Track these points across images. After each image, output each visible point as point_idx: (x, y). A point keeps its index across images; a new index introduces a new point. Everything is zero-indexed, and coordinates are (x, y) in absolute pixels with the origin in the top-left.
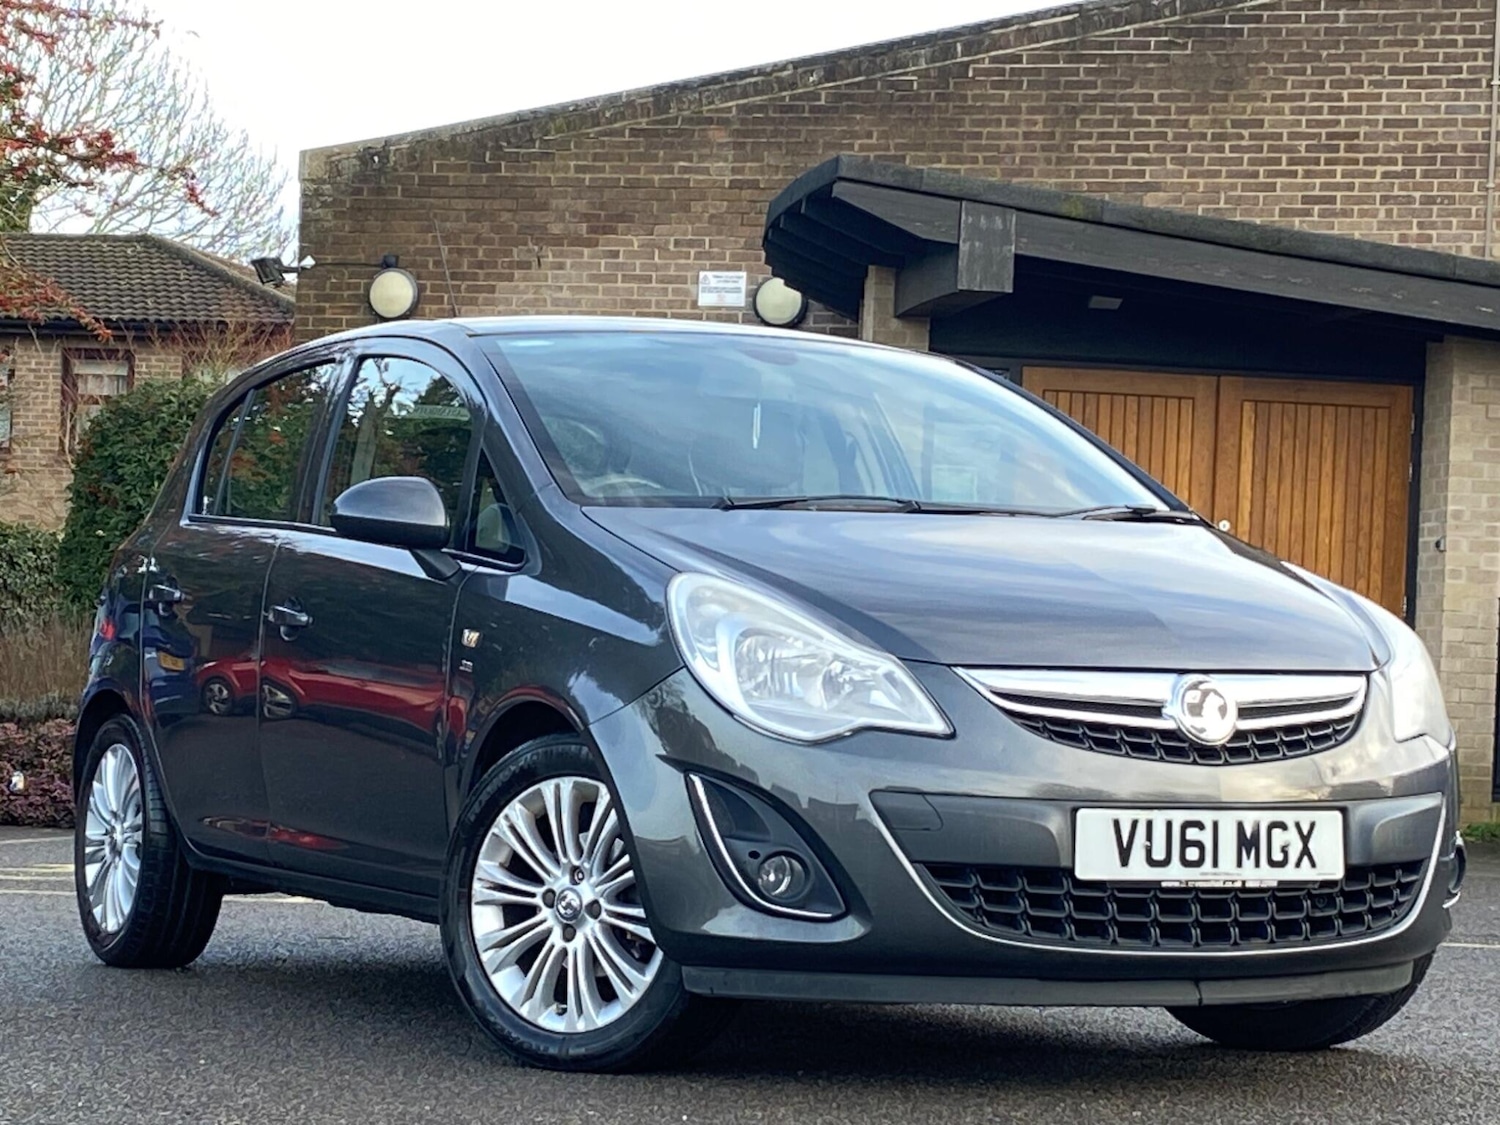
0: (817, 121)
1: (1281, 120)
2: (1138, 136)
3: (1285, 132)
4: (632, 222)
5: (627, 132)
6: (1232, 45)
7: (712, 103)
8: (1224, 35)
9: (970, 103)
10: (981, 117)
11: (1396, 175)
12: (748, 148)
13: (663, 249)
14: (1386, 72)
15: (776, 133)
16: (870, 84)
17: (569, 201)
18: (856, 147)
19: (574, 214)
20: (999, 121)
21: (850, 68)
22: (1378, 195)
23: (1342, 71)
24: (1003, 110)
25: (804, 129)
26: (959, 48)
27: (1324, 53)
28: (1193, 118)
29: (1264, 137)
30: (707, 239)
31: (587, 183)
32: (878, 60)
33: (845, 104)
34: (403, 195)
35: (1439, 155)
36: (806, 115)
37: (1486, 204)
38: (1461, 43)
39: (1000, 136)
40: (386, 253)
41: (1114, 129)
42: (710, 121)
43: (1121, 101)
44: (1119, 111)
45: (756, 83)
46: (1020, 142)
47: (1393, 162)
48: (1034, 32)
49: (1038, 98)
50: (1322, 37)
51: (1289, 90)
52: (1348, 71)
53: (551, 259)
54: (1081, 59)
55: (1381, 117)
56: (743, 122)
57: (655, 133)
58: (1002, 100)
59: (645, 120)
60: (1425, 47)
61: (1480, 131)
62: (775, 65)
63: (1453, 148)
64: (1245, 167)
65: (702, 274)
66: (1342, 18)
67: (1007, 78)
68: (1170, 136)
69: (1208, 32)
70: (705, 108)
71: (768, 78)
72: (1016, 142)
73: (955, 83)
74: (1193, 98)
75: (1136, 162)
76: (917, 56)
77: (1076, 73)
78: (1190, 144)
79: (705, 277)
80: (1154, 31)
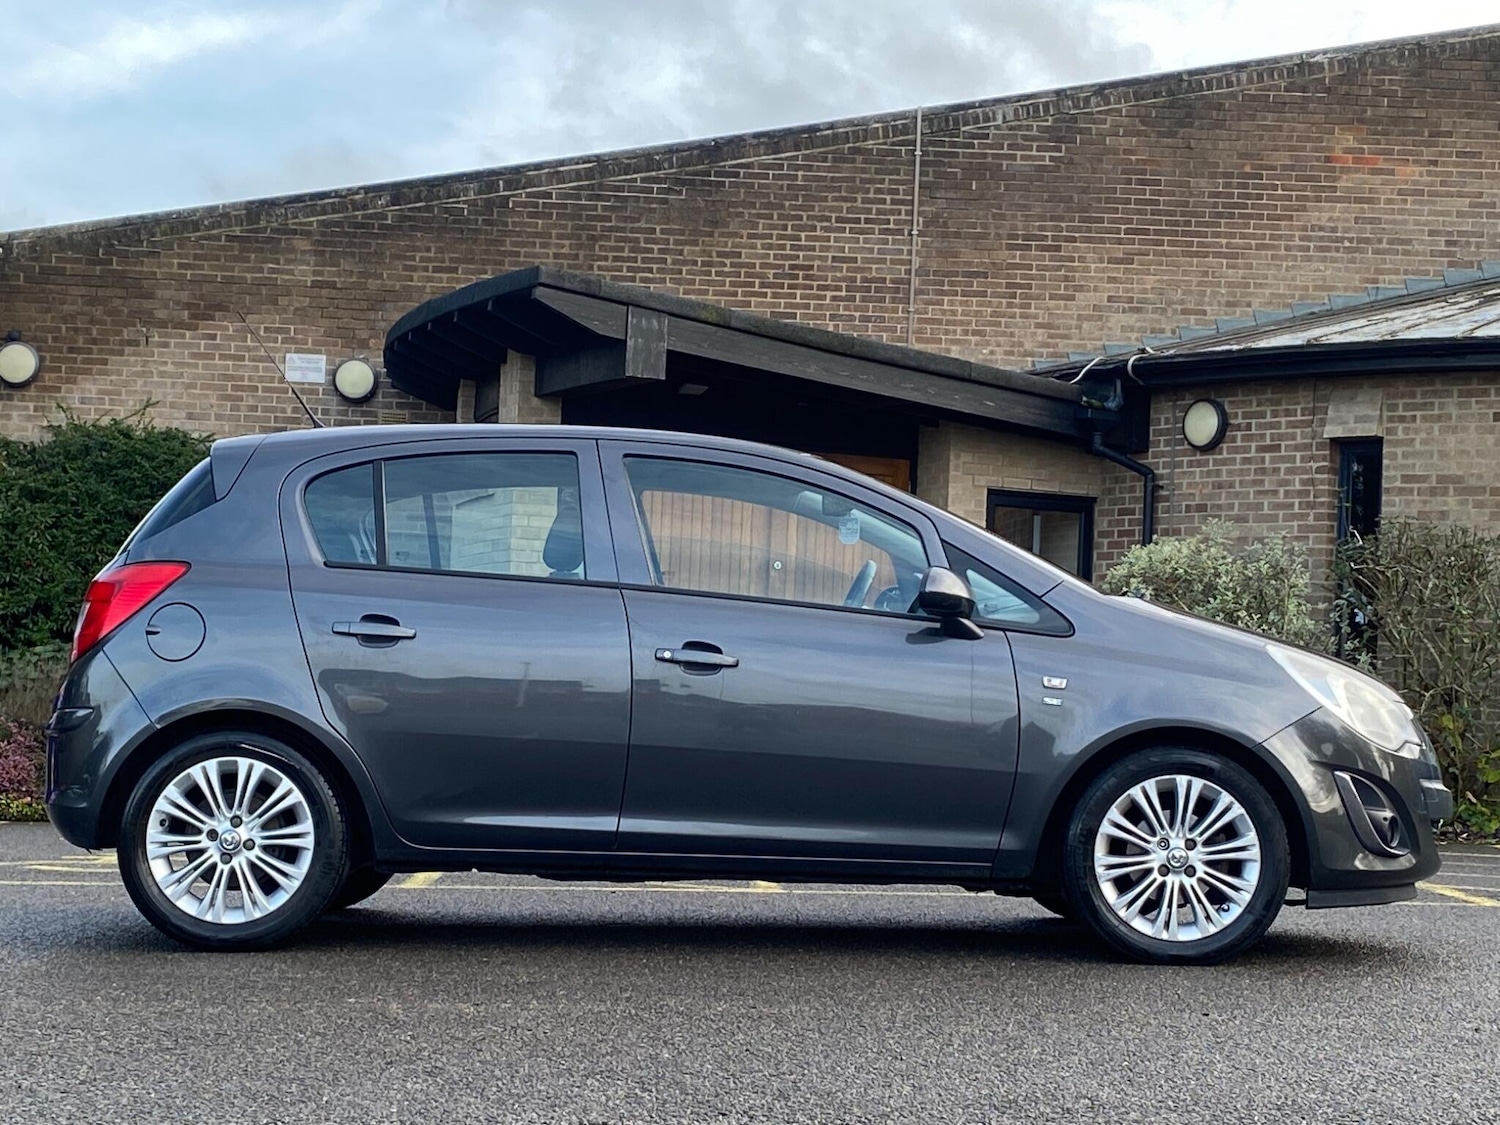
0: (385, 236)
1: (755, 253)
2: (644, 260)
3: (758, 262)
4: (228, 311)
5: (223, 238)
6: (717, 193)
7: (297, 217)
8: (710, 185)
9: (510, 228)
10: (520, 239)
11: (841, 299)
12: (327, 256)
13: (255, 334)
14: (833, 220)
15: (351, 244)
16: (428, 209)
17: (173, 292)
18: (417, 259)
19: (178, 303)
20: (535, 243)
21: (412, 196)
22: (828, 313)
23: (800, 218)
24: (537, 235)
25: (373, 242)
26: (501, 183)
27: (787, 204)
28: (687, 249)
29: (742, 265)
30: (292, 327)
31: (189, 277)
32: (435, 190)
33: (408, 224)
34: (25, 281)
35: (873, 285)
36: (376, 231)
37: (908, 323)
38: (888, 201)
39: (534, 256)
40: (9, 329)
41: (626, 254)
42: (295, 232)
43: (631, 233)
44: (630, 240)
45: (333, 204)
46: (551, 260)
47: (839, 289)
48: (560, 175)
49: (565, 227)
50: (785, 191)
51: (760, 231)
52: (805, 218)
53: (156, 339)
54: (599, 198)
55: (830, 255)
56: (323, 234)
57: (248, 240)
58: (536, 227)
59: (239, 228)
60: (863, 203)
61: (903, 268)
62: (349, 190)
63: (884, 280)
64: (727, 288)
65: (288, 356)
66: (800, 178)
67: (540, 210)
68: (669, 261)
69: (698, 182)
70: (290, 222)
71: (341, 200)
72: (548, 260)
73: (498, 212)
74: (687, 233)
76: (467, 189)
77: (595, 208)
78: (684, 269)
79: (291, 359)
80: (656, 180)
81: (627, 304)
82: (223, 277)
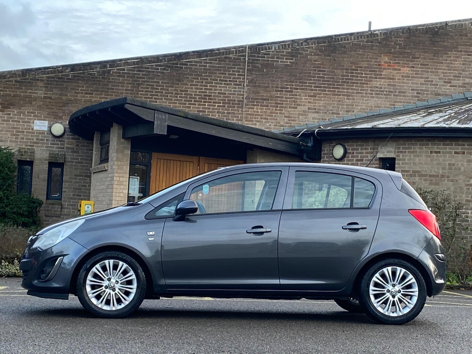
0: (69, 82)
1: (192, 91)
2: (155, 92)
3: (193, 94)
4: (15, 106)
5: (14, 81)
6: (180, 70)
7: (39, 75)
8: (178, 68)
9: (111, 80)
10: (114, 84)
11: (221, 106)
12: (49, 88)
13: (24, 114)
14: (218, 80)
15: (57, 84)
16: (83, 73)
18: (79, 90)
20: (119, 86)
21: (78, 69)
22: (216, 111)
24: (120, 83)
25: (65, 84)
26: (108, 65)
27: (203, 75)
28: (170, 88)
29: (188, 94)
30: (37, 112)
31: (2, 94)
32: (86, 67)
33: (77, 78)
35: (231, 102)
36: (65, 80)
37: (242, 115)
38: (237, 75)
39: (119, 90)
41: (149, 90)
42: (38, 80)
43: (151, 83)
44: (151, 85)
45: (51, 71)
46: (124, 91)
47: (220, 103)
48: (128, 63)
49: (129, 80)
50: (203, 70)
51: (194, 83)
52: (209, 80)
54: (141, 71)
55: (217, 92)
56: (48, 81)
57: (22, 82)
58: (120, 80)
59: (19, 78)
60: (228, 75)
61: (241, 97)
62: (57, 66)
63: (235, 101)
64: (183, 102)
65: (35, 121)
66: (208, 66)
67: (121, 74)
68: (164, 92)
69: (174, 67)
70: (37, 76)
71: (55, 69)
72: (123, 91)
73: (107, 75)
74: (170, 83)
75: (155, 99)
76: (96, 67)
77: (139, 75)
78: (169, 95)
79: (36, 122)
80: (160, 66)
81: (155, 110)
82: (13, 94)
